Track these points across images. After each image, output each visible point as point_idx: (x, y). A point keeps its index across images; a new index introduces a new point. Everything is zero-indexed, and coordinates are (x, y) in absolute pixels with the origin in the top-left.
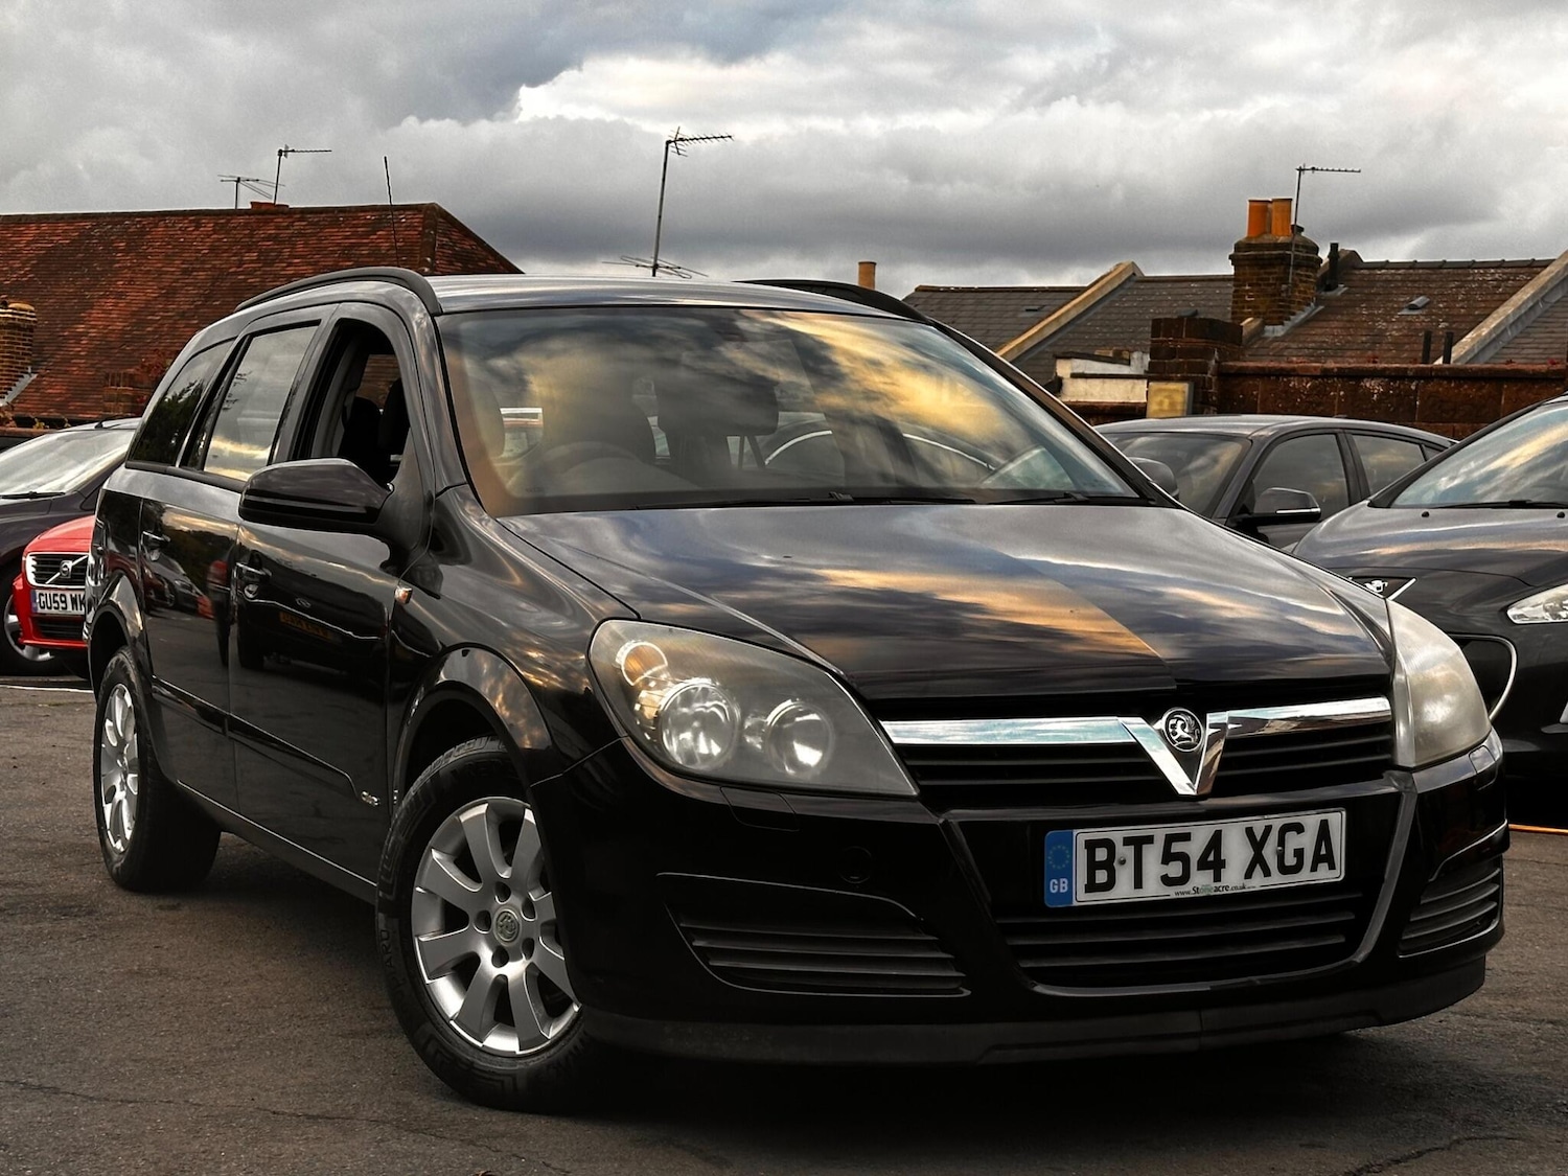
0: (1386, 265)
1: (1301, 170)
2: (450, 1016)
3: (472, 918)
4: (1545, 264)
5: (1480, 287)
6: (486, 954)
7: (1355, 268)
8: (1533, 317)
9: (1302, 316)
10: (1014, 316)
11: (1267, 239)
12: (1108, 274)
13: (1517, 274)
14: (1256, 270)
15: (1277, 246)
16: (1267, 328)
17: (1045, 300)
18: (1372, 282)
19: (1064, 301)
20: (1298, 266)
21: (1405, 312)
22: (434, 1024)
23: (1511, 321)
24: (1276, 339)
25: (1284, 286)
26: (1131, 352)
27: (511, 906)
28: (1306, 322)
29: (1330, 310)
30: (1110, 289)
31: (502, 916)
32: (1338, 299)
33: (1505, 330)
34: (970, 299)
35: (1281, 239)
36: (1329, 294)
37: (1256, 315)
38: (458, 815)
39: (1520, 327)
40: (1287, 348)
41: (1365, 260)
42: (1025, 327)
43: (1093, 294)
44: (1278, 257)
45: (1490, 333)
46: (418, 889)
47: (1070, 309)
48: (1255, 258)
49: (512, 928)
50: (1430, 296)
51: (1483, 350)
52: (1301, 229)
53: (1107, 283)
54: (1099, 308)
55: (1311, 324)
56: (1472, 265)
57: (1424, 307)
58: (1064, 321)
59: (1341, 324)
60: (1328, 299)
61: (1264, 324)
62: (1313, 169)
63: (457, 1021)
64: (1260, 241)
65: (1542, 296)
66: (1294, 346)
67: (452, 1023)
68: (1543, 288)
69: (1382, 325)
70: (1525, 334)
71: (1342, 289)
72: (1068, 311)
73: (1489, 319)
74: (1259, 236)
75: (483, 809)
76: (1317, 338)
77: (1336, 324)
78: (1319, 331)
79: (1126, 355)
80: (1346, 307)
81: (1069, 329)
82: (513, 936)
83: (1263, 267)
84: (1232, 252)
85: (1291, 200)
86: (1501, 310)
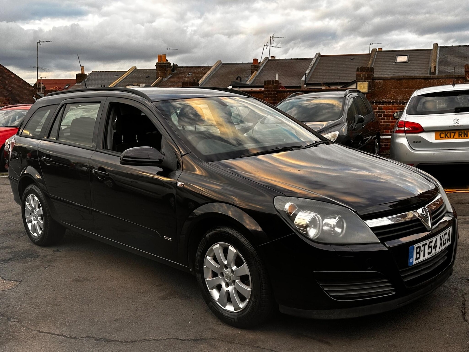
0: (183, 67)
1: (167, 49)
2: (216, 300)
3: (219, 274)
4: (211, 67)
5: (200, 71)
6: (223, 284)
7: (177, 67)
8: (211, 76)
9: (169, 77)
10: (113, 77)
11: (162, 62)
12: (131, 69)
13: (206, 69)
14: (160, 68)
15: (164, 63)
16: (163, 79)
17: (119, 74)
18: (181, 70)
19: (123, 74)
20: (168, 67)
21: (188, 76)
22: (212, 303)
23: (207, 77)
24: (165, 81)
25: (166, 71)
26: (140, 84)
27: (228, 271)
28: (170, 78)
29: (174, 76)
30: (131, 71)
31: (226, 274)
32: (175, 73)
33: (206, 79)
34: (104, 74)
35: (165, 62)
36: (173, 72)
37: (161, 77)
38: (212, 247)
39: (209, 78)
40: (168, 83)
41: (179, 66)
42: (116, 79)
43: (128, 73)
44: (164, 65)
45: (204, 80)
46: (205, 266)
47: (125, 76)
48: (160, 66)
49: (229, 277)
50: (191, 73)
51: (203, 83)
52: (168, 60)
53: (131, 70)
54: (130, 75)
55: (171, 78)
56: (198, 67)
57: (191, 75)
58: (124, 78)
59: (177, 78)
60: (173, 73)
61: (163, 78)
62: (169, 49)
63: (218, 301)
64: (160, 62)
65: (212, 72)
66: (169, 82)
67: (217, 302)
68: (212, 71)
69: (184, 78)
70: (210, 79)
71: (175, 71)
72: (124, 76)
73: (203, 77)
74: (160, 61)
75: (218, 245)
76: (173, 81)
77: (175, 78)
78: (173, 79)
79: (139, 85)
80: (177, 75)
81: (125, 79)
82: (230, 280)
83: (161, 67)
84: (156, 64)
85: (165, 55)
86: (205, 75)
